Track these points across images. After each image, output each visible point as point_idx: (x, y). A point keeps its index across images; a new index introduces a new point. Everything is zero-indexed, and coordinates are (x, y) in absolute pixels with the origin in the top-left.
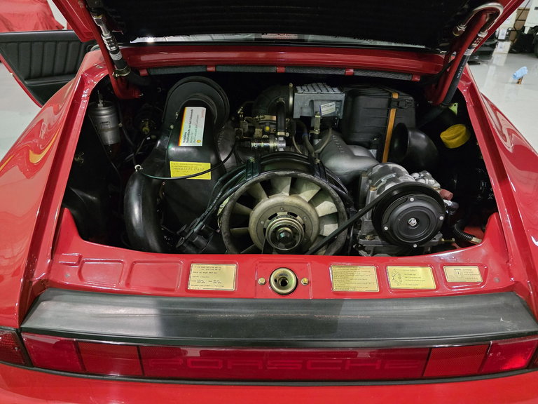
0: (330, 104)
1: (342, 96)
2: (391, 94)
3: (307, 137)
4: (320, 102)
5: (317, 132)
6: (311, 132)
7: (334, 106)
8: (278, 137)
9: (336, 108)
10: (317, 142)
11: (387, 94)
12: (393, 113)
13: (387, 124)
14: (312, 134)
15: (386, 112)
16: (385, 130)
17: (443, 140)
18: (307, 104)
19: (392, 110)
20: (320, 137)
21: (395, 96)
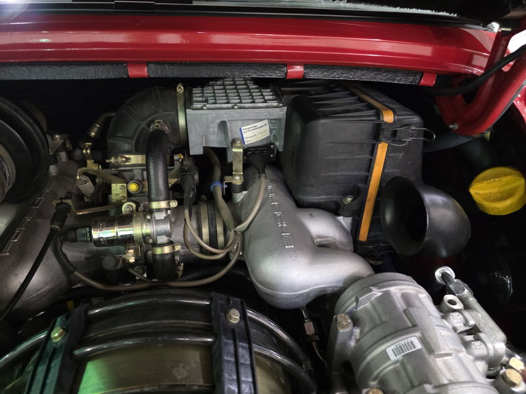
0: (259, 124)
1: (281, 112)
2: (378, 114)
3: (218, 190)
4: (240, 123)
5: (237, 180)
6: (228, 179)
7: (267, 128)
8: (151, 212)
9: (271, 130)
10: (239, 197)
11: (371, 112)
12: (382, 150)
13: (370, 167)
14: (229, 184)
15: (369, 149)
16: (367, 180)
17: (477, 198)
18: (214, 128)
19: (380, 145)
20: (244, 187)
21: (388, 117)
